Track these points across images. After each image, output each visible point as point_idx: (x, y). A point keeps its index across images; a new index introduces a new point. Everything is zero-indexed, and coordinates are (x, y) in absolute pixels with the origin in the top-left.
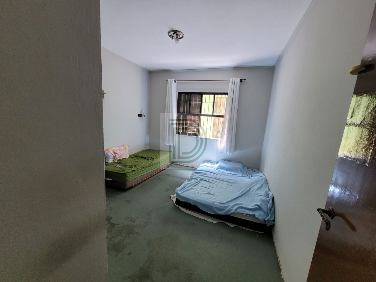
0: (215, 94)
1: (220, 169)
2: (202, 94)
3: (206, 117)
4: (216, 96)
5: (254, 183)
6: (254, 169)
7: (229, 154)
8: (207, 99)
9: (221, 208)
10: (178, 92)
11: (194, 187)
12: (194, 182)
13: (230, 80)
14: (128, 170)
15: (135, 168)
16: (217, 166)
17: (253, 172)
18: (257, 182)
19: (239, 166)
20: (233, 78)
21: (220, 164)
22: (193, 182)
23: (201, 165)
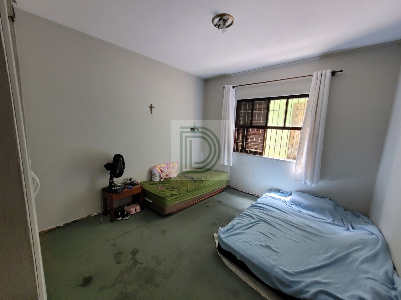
0: (288, 98)
1: (292, 206)
2: (268, 100)
3: (274, 131)
4: (290, 100)
5: (358, 245)
6: (359, 214)
7: (309, 184)
8: (277, 107)
9: (286, 282)
10: (237, 100)
11: (245, 231)
12: (248, 222)
13: (312, 75)
14: (168, 193)
15: (176, 191)
16: (288, 199)
17: (355, 218)
18: (364, 244)
19: (328, 205)
20: (318, 71)
21: (294, 197)
22: (247, 220)
23: (264, 196)
